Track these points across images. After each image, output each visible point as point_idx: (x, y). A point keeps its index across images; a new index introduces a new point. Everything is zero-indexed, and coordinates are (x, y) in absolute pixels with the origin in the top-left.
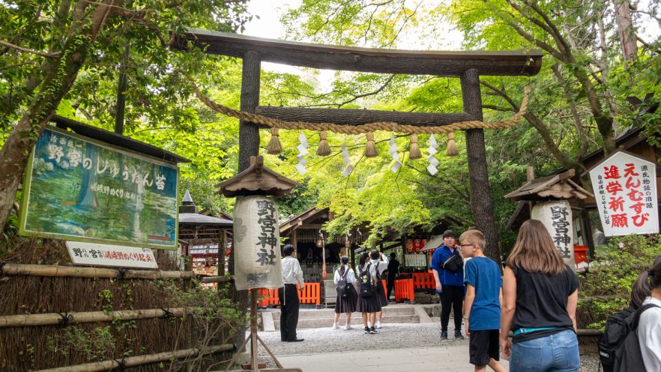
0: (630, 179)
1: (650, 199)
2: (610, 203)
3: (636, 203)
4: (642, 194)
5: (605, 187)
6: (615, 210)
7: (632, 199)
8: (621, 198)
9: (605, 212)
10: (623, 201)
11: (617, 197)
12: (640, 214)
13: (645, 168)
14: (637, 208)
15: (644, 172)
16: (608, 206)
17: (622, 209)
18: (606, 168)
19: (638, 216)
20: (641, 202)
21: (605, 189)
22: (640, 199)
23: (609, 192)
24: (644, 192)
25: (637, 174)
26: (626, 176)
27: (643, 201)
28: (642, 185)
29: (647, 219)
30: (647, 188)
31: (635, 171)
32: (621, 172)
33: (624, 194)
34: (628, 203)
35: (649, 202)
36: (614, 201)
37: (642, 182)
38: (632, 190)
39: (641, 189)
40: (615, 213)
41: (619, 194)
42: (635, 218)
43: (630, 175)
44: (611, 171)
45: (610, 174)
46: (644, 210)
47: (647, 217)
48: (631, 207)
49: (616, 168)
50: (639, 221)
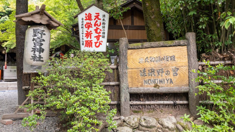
0: (97, 21)
1: (104, 33)
2: (85, 34)
3: (97, 35)
4: (101, 30)
5: (84, 25)
6: (87, 38)
7: (96, 33)
8: (91, 31)
9: (83, 39)
10: (92, 33)
11: (89, 31)
12: (99, 41)
13: (104, 16)
14: (98, 37)
15: (103, 18)
16: (84, 35)
17: (91, 38)
18: (86, 14)
19: (98, 42)
20: (100, 34)
21: (84, 26)
22: (100, 33)
23: (86, 27)
24: (102, 29)
25: (100, 19)
26: (95, 19)
27: (101, 34)
28: (102, 25)
29: (101, 44)
30: (104, 27)
31: (99, 17)
32: (93, 18)
33: (92, 29)
34: (94, 34)
35: (103, 35)
36: (88, 33)
37: (102, 24)
38: (97, 27)
39: (101, 27)
40: (87, 40)
41: (90, 29)
42: (96, 43)
43: (97, 19)
44: (88, 16)
45: (87, 18)
46: (101, 39)
47: (102, 43)
48: (95, 37)
49: (91, 15)
50: (97, 45)
